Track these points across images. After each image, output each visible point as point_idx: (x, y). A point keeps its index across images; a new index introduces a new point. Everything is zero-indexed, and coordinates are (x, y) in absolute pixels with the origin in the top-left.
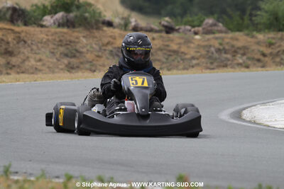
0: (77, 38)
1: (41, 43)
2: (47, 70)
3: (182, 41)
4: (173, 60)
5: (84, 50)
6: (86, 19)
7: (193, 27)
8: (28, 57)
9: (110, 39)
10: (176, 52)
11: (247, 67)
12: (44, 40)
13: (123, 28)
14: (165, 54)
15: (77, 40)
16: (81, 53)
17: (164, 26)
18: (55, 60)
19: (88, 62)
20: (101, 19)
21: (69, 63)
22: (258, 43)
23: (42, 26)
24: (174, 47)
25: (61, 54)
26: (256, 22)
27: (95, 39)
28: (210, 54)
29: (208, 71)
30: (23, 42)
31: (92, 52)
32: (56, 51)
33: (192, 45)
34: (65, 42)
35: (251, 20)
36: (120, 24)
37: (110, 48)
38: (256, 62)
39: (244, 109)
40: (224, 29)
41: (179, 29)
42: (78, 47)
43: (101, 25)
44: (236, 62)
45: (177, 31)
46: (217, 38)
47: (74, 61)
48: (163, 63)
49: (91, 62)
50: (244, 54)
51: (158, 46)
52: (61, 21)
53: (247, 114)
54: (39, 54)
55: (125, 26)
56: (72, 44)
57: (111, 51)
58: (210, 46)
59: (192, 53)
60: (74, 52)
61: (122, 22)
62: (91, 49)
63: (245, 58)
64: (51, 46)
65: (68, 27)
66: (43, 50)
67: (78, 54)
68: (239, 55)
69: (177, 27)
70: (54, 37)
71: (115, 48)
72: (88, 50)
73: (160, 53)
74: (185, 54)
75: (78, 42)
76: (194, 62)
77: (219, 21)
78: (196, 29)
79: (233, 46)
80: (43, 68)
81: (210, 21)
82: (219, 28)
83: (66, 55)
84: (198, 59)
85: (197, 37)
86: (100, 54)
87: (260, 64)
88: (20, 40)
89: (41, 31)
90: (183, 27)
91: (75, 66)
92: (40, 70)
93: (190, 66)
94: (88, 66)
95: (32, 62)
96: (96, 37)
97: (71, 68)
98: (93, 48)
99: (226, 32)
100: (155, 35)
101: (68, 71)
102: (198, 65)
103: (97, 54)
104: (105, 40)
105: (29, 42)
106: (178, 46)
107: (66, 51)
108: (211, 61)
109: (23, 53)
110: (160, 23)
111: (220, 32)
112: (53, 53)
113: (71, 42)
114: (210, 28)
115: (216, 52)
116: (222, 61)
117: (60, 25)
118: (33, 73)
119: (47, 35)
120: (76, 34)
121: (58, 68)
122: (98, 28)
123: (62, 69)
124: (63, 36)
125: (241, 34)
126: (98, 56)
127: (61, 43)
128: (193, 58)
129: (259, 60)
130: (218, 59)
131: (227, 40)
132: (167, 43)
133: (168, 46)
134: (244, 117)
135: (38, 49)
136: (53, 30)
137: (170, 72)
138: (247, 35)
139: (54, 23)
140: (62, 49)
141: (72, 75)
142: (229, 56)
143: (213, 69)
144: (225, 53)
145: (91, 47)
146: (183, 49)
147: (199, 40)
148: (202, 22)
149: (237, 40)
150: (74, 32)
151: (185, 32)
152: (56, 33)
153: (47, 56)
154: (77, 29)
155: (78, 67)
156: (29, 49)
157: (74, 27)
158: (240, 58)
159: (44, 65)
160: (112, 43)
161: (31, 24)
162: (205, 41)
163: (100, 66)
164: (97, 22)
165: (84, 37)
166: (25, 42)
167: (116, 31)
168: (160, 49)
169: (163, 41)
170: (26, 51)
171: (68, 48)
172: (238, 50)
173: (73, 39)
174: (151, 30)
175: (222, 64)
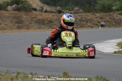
0: (22, 15)
2: (9, 29)
5: (25, 20)
6: (25, 7)
7: (70, 11)
8: (1, 23)
9: (35, 16)
11: (92, 27)
12: (8, 16)
13: (41, 11)
14: (58, 22)
15: (21, 16)
16: (23, 21)
17: (57, 10)
20: (31, 8)
21: (18, 26)
22: (97, 18)
23: (7, 10)
25: (15, 22)
26: (96, 9)
27: (29, 16)
28: (77, 22)
29: (76, 29)
31: (28, 21)
32: (13, 21)
34: (16, 17)
35: (93, 8)
36: (39, 10)
37: (35, 19)
38: (96, 25)
40: (82, 11)
41: (64, 12)
42: (22, 19)
43: (31, 10)
44: (87, 25)
46: (79, 16)
47: (20, 25)
49: (27, 25)
50: (91, 22)
51: (55, 19)
52: (15, 8)
55: (42, 10)
56: (19, 18)
57: (36, 21)
60: (20, 21)
61: (40, 9)
62: (27, 20)
63: (91, 24)
64: (11, 19)
65: (18, 11)
66: (7, 20)
68: (89, 23)
69: (63, 11)
70: (12, 15)
71: (37, 19)
72: (26, 20)
73: (56, 21)
77: (80, 8)
78: (71, 12)
79: (86, 19)
80: (8, 28)
81: (77, 8)
82: (80, 11)
83: (17, 23)
86: (31, 22)
87: (97, 26)
89: (6, 13)
90: (65, 11)
91: (21, 27)
92: (6, 29)
94: (26, 27)
95: (3, 26)
97: (19, 28)
98: (28, 19)
99: (83, 13)
100: (54, 14)
101: (18, 29)
103: (30, 22)
104: (33, 16)
105: (2, 17)
107: (17, 21)
108: (77, 25)
110: (56, 9)
111: (81, 13)
112: (12, 21)
113: (19, 17)
114: (77, 11)
115: (79, 21)
117: (14, 10)
118: (3, 30)
119: (9, 14)
121: (13, 28)
122: (30, 11)
123: (15, 28)
124: (16, 15)
125: (89, 14)
126: (30, 23)
127: (15, 17)
129: (97, 25)
130: (80, 24)
131: (84, 16)
133: (59, 19)
135: (5, 20)
136: (12, 12)
138: (92, 14)
139: (12, 9)
140: (15, 20)
141: (20, 31)
142: (84, 23)
143: (78, 28)
144: (83, 21)
148: (73, 9)
149: (88, 16)
150: (20, 13)
151: (66, 13)
152: (13, 13)
153: (9, 23)
154: (22, 12)
156: (2, 20)
157: (20, 11)
158: (89, 24)
159: (8, 26)
161: (2, 10)
162: (75, 16)
163: (31, 27)
164: (30, 8)
165: (24, 15)
167: (38, 13)
168: (56, 20)
169: (57, 16)
171: (18, 20)
172: (88, 20)
174: (52, 12)
175: (82, 26)
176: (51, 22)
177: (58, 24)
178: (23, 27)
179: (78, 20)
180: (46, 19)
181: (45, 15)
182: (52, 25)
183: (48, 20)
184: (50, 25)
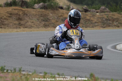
0: (48, 13)
1: (33, 15)
2: (36, 27)
3: (91, 15)
4: (88, 23)
5: (51, 18)
6: (52, 6)
7: (96, 10)
8: (28, 21)
9: (62, 14)
10: (89, 20)
11: (118, 27)
12: (35, 14)
13: (67, 10)
14: (84, 21)
15: (48, 14)
16: (50, 20)
17: (84, 9)
18: (39, 23)
19: (52, 23)
20: (58, 6)
21: (45, 24)
23: (34, 8)
24: (88, 18)
25: (41, 20)
27: (56, 14)
28: (103, 21)
29: (102, 28)
30: (26, 15)
33: (96, 17)
34: (43, 15)
35: (120, 7)
36: (66, 8)
37: (61, 18)
39: (117, 45)
40: (109, 11)
41: (90, 10)
42: (49, 17)
43: (58, 8)
44: (113, 24)
45: (90, 11)
46: (106, 15)
48: (84, 24)
49: (54, 23)
50: (117, 21)
52: (42, 6)
54: (32, 20)
56: (46, 16)
57: (62, 19)
58: (103, 18)
59: (95, 20)
60: (47, 19)
64: (37, 17)
65: (45, 9)
66: (34, 18)
67: (48, 20)
69: (89, 10)
70: (39, 13)
71: (64, 18)
72: (53, 19)
74: (93, 21)
75: (48, 15)
76: (96, 24)
77: (107, 8)
78: (97, 10)
79: (113, 18)
80: (34, 25)
81: (103, 7)
82: (107, 10)
83: (44, 21)
84: (98, 23)
85: (98, 14)
86: (57, 20)
88: (25, 14)
89: (33, 11)
90: (92, 10)
91: (47, 25)
92: (33, 27)
93: (94, 26)
94: (52, 25)
95: (29, 23)
96: (56, 13)
97: (45, 26)
99: (109, 12)
102: (98, 25)
103: (56, 20)
104: (60, 15)
105: (29, 15)
106: (90, 17)
107: (44, 19)
109: (26, 19)
110: (82, 8)
111: (107, 12)
112: (38, 19)
113: (45, 15)
114: (103, 10)
115: (106, 20)
116: (108, 24)
117: (41, 8)
118: (30, 28)
119: (36, 12)
120: (48, 12)
122: (57, 10)
123: (41, 26)
124: (42, 13)
125: (116, 13)
126: (57, 21)
127: (41, 15)
128: (96, 22)
130: (106, 23)
131: (110, 16)
132: (85, 16)
133: (85, 17)
134: (117, 48)
135: (32, 18)
137: (86, 29)
138: (119, 13)
139: (39, 7)
140: (42, 18)
141: (47, 29)
142: (111, 22)
143: (104, 27)
144: (109, 21)
145: (54, 17)
146: (92, 19)
147: (99, 15)
148: (100, 8)
149: (114, 15)
152: (39, 11)
153: (36, 21)
155: (48, 25)
156: (28, 18)
157: (47, 9)
158: (116, 23)
159: (34, 24)
160: (63, 16)
161: (29, 8)
162: (101, 16)
165: (51, 13)
166: (27, 15)
167: (64, 11)
169: (83, 15)
170: (27, 19)
171: (44, 18)
172: (115, 20)
173: (46, 14)
175: (108, 25)
178: (50, 25)
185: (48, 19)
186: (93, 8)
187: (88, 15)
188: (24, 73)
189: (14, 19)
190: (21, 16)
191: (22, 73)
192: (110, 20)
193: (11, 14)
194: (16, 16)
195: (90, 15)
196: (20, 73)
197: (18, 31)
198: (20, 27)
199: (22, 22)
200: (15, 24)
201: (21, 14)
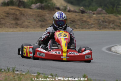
0: (45, 14)
3: (88, 17)
4: (84, 25)
5: (48, 19)
6: (49, 6)
7: (93, 11)
8: (25, 21)
10: (85, 21)
11: (114, 29)
12: (31, 14)
14: (81, 22)
17: (81, 10)
18: (35, 23)
20: (55, 7)
21: (42, 24)
22: (119, 19)
24: (85, 19)
25: (38, 20)
26: (119, 10)
28: (99, 23)
29: (98, 30)
31: (51, 20)
33: (92, 19)
34: (40, 16)
35: (117, 9)
38: (118, 27)
39: (112, 47)
41: (87, 12)
42: (45, 17)
44: (110, 26)
45: (86, 12)
46: (102, 16)
49: (50, 24)
50: (113, 23)
53: (113, 49)
54: (29, 20)
58: (100, 19)
59: (92, 22)
60: (43, 19)
61: (64, 8)
63: (113, 25)
64: (34, 17)
65: (42, 9)
66: (31, 18)
67: (45, 21)
68: (111, 24)
69: (86, 11)
73: (79, 21)
74: (89, 22)
76: (93, 26)
78: (94, 12)
79: (109, 20)
80: (31, 26)
81: (100, 9)
83: (40, 21)
84: (94, 24)
85: (94, 15)
87: (120, 28)
88: (22, 14)
89: (30, 11)
90: (88, 11)
92: (29, 27)
93: (91, 27)
95: (26, 23)
96: (53, 14)
97: (42, 26)
99: (106, 14)
100: (77, 14)
101: (41, 28)
102: (94, 27)
105: (25, 15)
108: (100, 26)
110: (79, 9)
111: (104, 13)
112: (35, 20)
113: (42, 15)
114: (99, 12)
115: (102, 22)
117: (38, 8)
118: (26, 28)
119: (33, 12)
120: (44, 12)
122: (54, 10)
123: (38, 27)
124: (39, 13)
125: (112, 15)
127: (38, 16)
128: (92, 24)
130: (102, 25)
131: (106, 17)
132: (82, 18)
133: (82, 19)
134: (112, 50)
135: (29, 18)
136: (35, 10)
137: (82, 30)
138: (115, 15)
139: (36, 7)
140: (39, 18)
141: (43, 30)
142: (107, 24)
143: (100, 29)
145: (51, 18)
146: (88, 20)
147: (95, 17)
148: (96, 9)
149: (110, 17)
151: (89, 13)
152: (36, 12)
153: (32, 21)
155: (45, 26)
157: (44, 9)
159: (31, 24)
161: (26, 8)
162: (97, 17)
164: (53, 8)
165: (48, 14)
166: (24, 15)
168: (79, 20)
169: (80, 16)
170: (24, 19)
171: (41, 18)
172: (111, 22)
174: (75, 12)
175: (104, 27)
176: (73, 21)
177: (80, 24)
179: (100, 21)
180: (70, 18)
181: (68, 14)
182: (74, 24)
183: (71, 20)
184: (72, 25)
185: (45, 19)
186: (90, 10)
187: (85, 17)
188: (17, 73)
189: (11, 18)
190: (18, 16)
191: (16, 72)
192: (106, 22)
193: (8, 14)
194: (13, 15)
195: (86, 17)
196: (14, 73)
197: (14, 31)
198: (17, 27)
199: (19, 22)
200: (12, 24)
201: (18, 13)
